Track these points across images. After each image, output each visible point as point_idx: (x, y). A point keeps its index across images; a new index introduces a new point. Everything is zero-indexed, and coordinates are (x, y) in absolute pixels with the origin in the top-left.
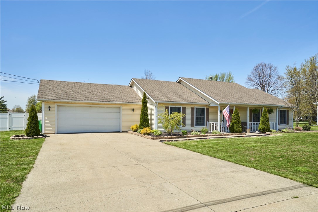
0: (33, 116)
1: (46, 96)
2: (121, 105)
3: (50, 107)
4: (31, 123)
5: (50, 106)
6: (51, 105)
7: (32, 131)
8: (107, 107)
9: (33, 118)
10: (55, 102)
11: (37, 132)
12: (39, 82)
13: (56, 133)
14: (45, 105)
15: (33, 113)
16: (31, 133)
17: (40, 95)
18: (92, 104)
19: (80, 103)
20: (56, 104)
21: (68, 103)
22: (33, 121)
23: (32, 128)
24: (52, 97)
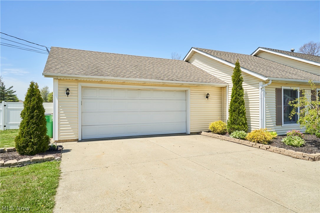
0: (33, 107)
1: (62, 69)
2: (189, 86)
3: (68, 89)
4: (28, 122)
5: (68, 87)
6: (72, 87)
7: (30, 141)
8: (166, 91)
9: (33, 112)
10: (77, 80)
11: (41, 143)
12: (49, 50)
13: (80, 139)
14: (60, 86)
15: (34, 100)
16: (27, 146)
17: (49, 66)
18: (144, 84)
19: (123, 83)
20: (80, 85)
21: (101, 82)
22: (32, 117)
23: (31, 135)
24: (72, 71)
